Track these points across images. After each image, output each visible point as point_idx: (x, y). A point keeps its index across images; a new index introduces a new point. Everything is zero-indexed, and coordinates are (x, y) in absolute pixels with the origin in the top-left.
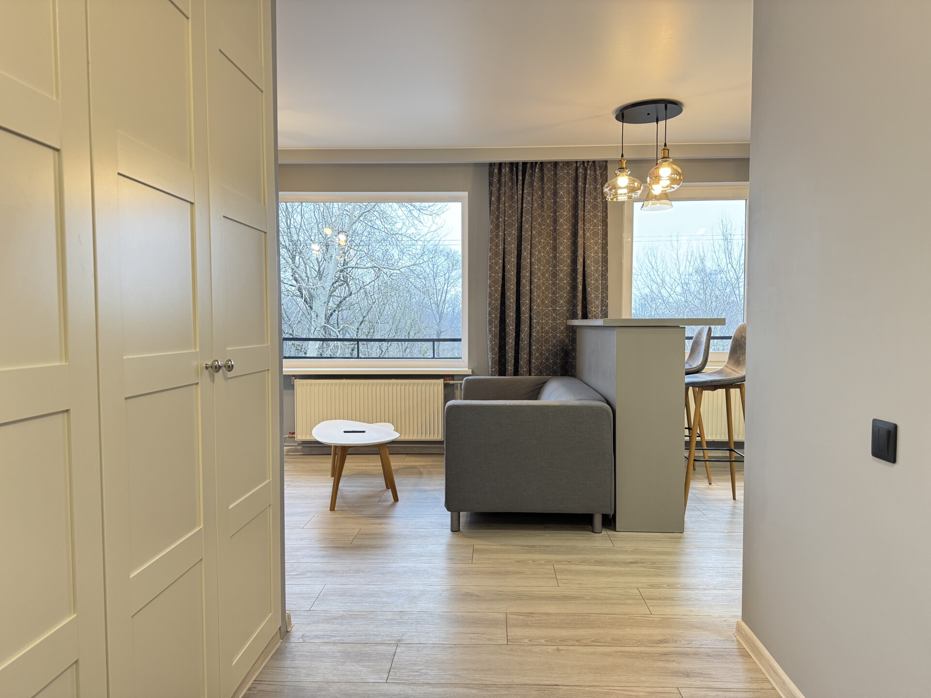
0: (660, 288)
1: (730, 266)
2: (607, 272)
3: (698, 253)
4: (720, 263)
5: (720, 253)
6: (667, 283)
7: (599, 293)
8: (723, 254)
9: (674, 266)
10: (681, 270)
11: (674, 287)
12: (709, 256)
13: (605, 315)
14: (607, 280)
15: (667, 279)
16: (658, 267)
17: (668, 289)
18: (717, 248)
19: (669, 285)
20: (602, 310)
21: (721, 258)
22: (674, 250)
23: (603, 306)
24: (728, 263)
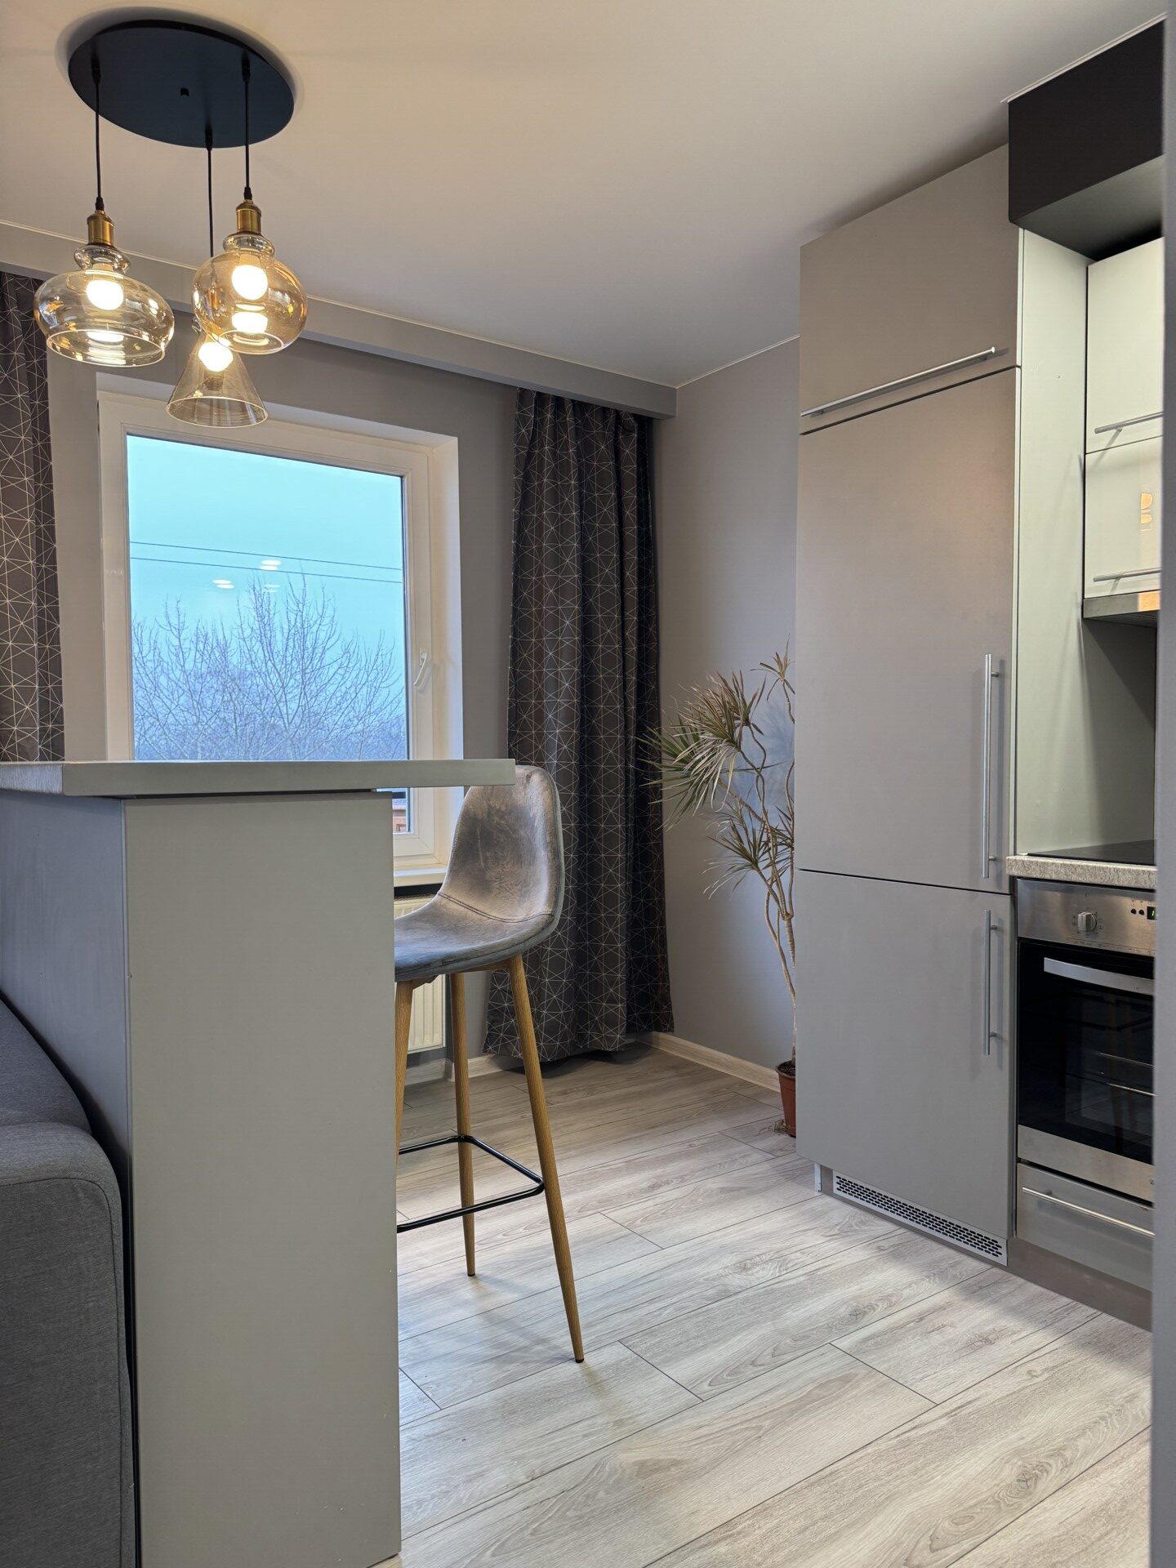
0: (151, 697)
1: (270, 664)
2: (57, 617)
3: (215, 640)
4: (253, 659)
5: (253, 643)
6: (162, 688)
7: (33, 679)
8: (258, 644)
9: (174, 658)
10: (189, 666)
11: (176, 696)
12: (234, 645)
13: (54, 748)
14: (56, 640)
15: (163, 680)
16: (145, 660)
17: (165, 700)
18: (248, 632)
19: (166, 693)
20: (43, 730)
21: (255, 649)
22: (174, 630)
23: (46, 720)
24: (267, 659)
